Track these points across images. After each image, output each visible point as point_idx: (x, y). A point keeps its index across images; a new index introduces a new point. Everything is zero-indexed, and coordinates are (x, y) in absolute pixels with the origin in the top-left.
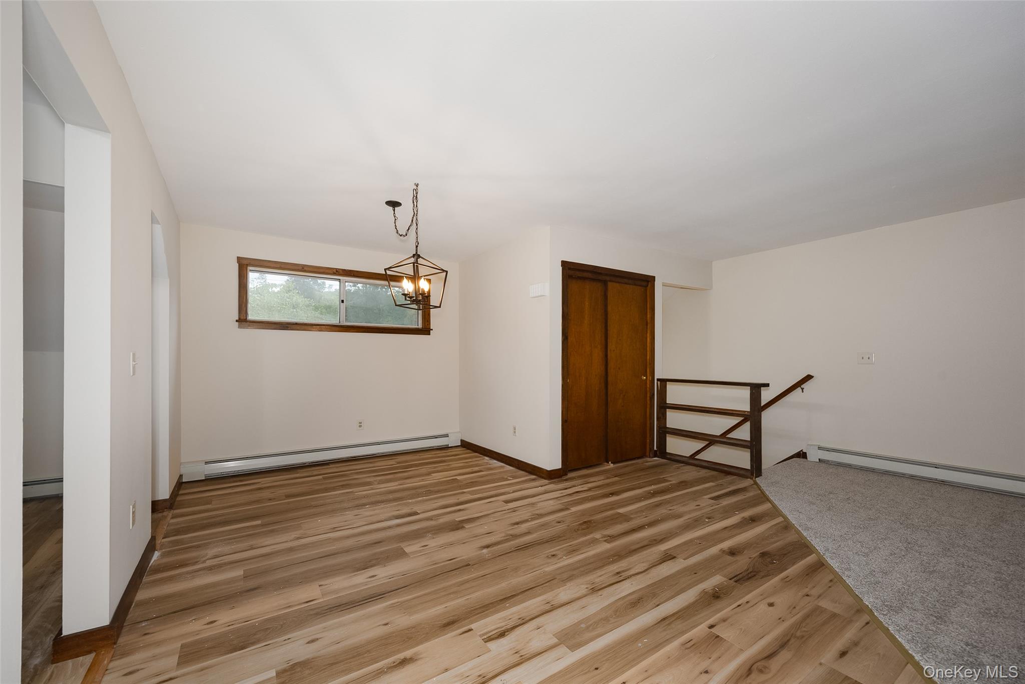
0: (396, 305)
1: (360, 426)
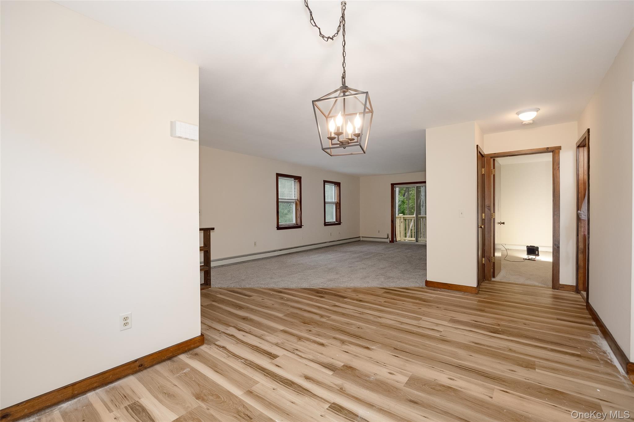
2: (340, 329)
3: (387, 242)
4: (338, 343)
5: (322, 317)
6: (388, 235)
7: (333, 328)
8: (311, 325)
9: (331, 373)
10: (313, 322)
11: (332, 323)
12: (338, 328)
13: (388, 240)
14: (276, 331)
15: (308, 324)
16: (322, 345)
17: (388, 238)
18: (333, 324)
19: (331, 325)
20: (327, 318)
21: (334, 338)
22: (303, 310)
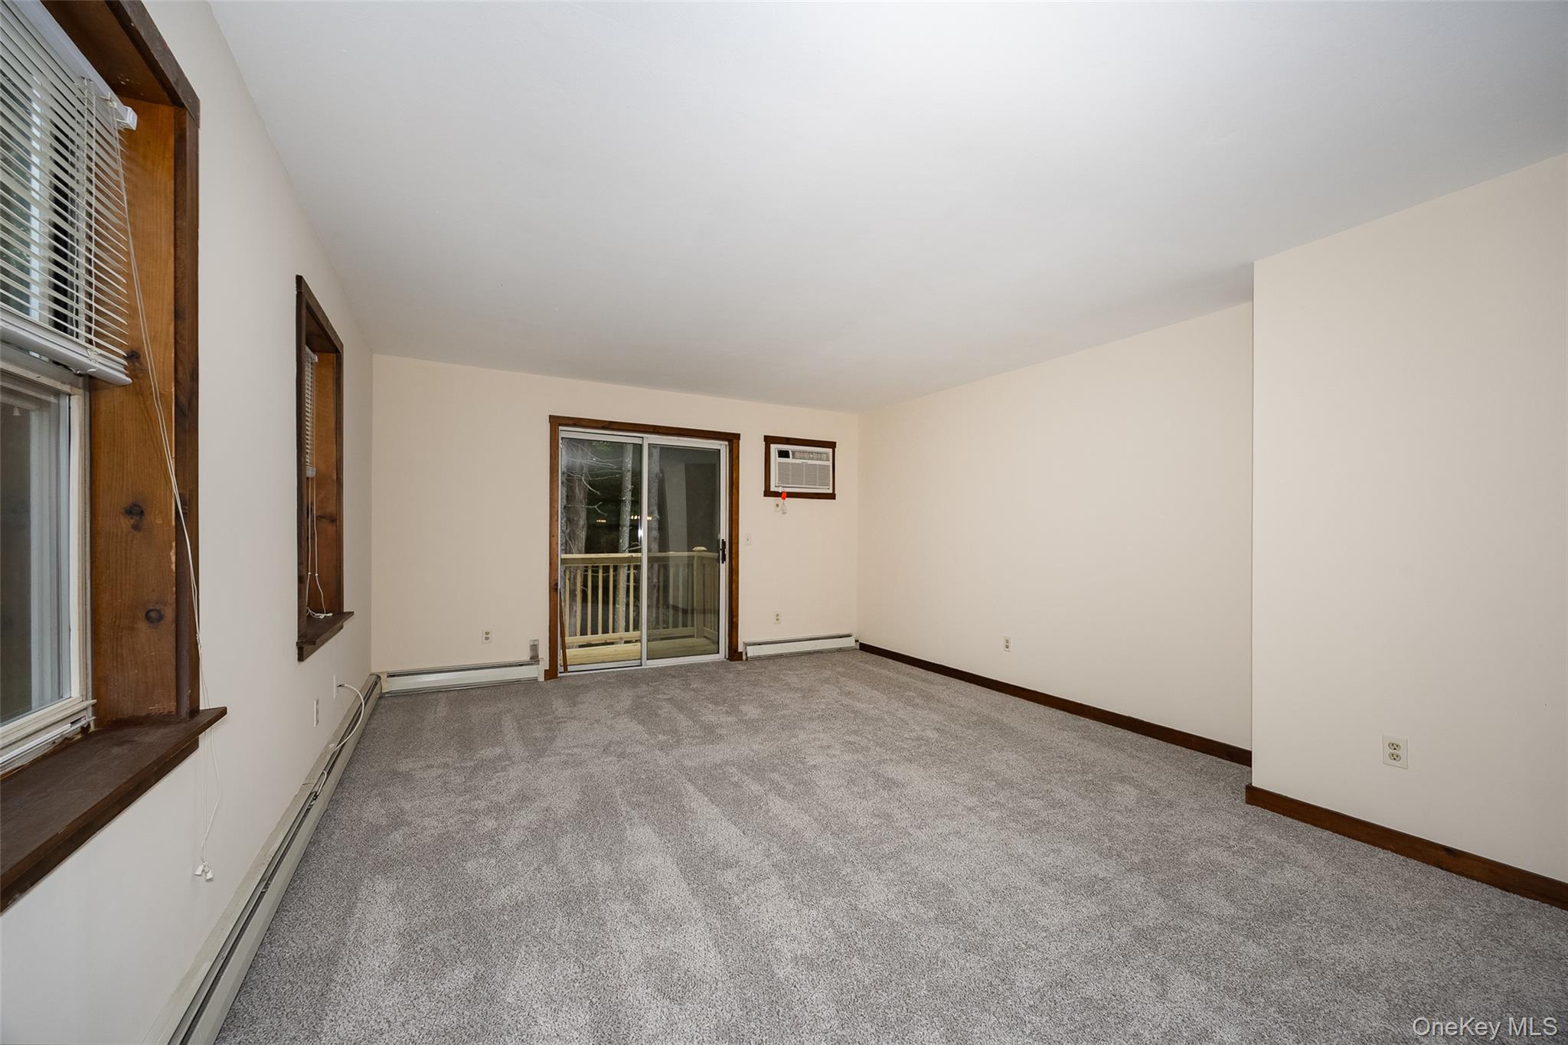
3: (535, 680)
6: (534, 648)
13: (537, 672)
17: (535, 659)
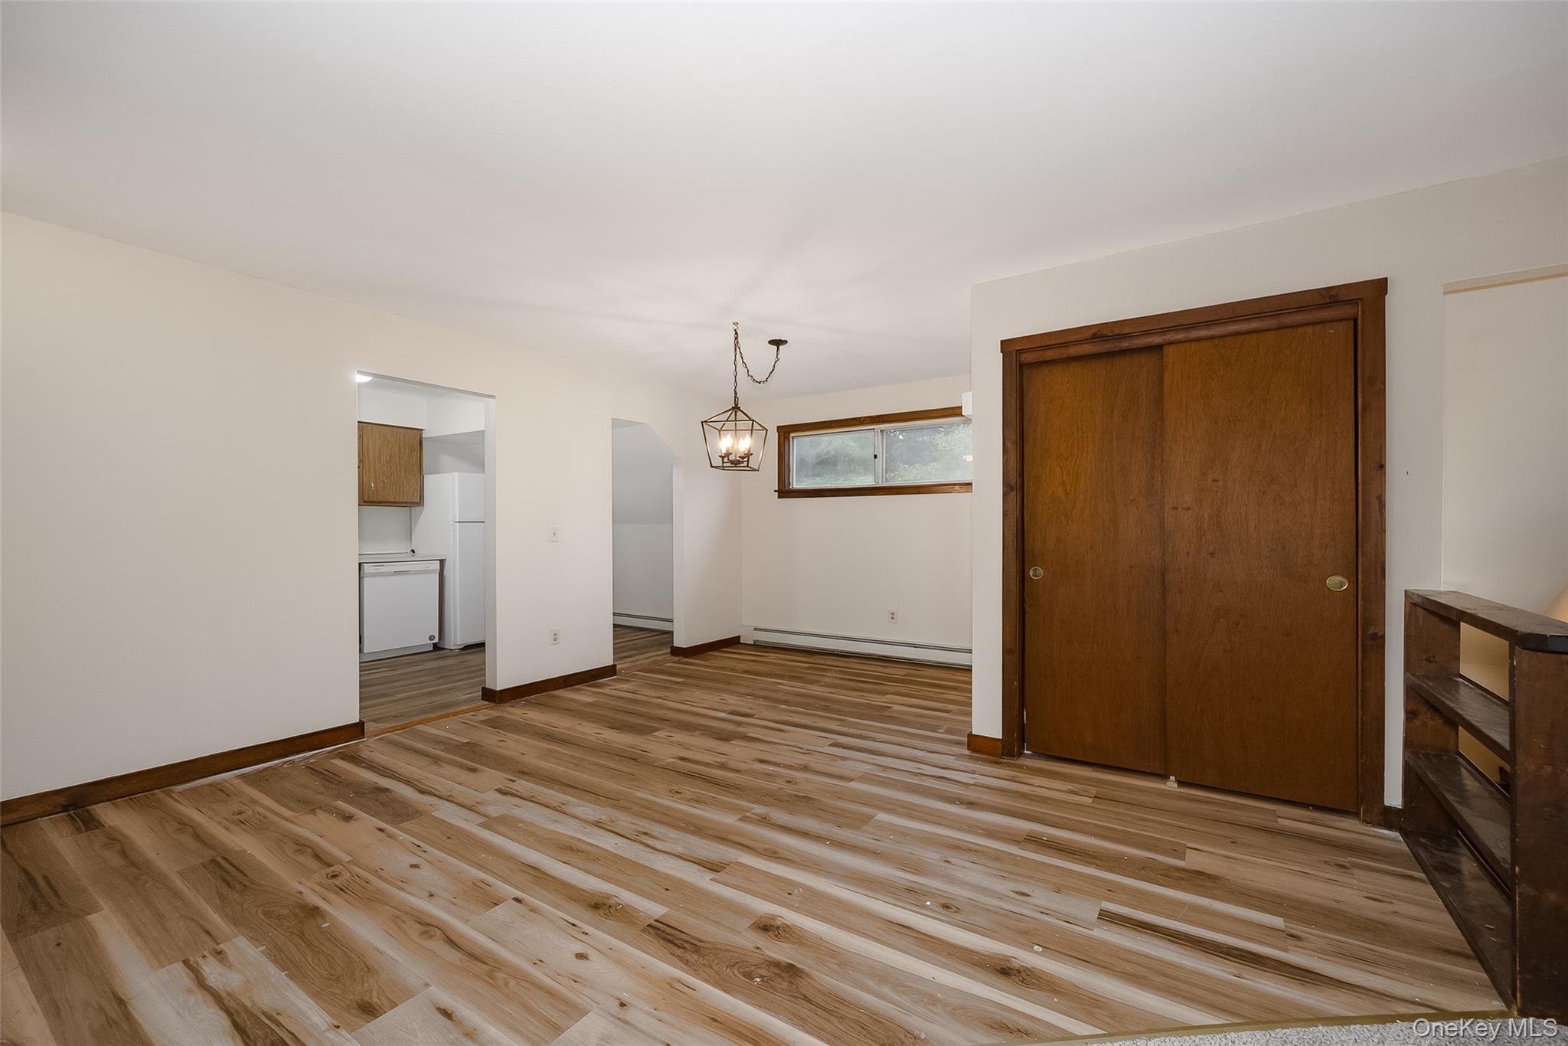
0: (712, 466)
1: (893, 618)
2: (723, 788)
4: (733, 764)
5: (765, 818)
7: (738, 789)
8: (791, 795)
9: (749, 735)
10: (787, 801)
11: (736, 801)
12: (726, 789)
14: (860, 777)
15: (797, 796)
16: (761, 761)
18: (737, 799)
19: (741, 798)
20: (749, 814)
21: (738, 771)
22: (828, 840)
